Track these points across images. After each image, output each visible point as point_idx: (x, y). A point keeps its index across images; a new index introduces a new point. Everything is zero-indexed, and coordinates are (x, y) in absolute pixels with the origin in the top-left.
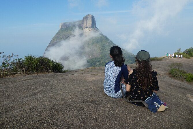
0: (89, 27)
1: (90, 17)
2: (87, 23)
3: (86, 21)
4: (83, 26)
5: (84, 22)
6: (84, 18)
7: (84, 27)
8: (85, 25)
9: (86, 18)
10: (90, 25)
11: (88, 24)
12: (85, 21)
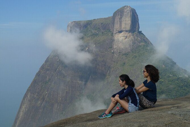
0: (126, 31)
1: (127, 11)
2: (121, 22)
3: (121, 18)
4: (113, 27)
5: (116, 21)
6: (115, 14)
7: (115, 30)
8: (117, 26)
9: (120, 12)
10: (128, 27)
11: (123, 26)
12: (117, 19)
